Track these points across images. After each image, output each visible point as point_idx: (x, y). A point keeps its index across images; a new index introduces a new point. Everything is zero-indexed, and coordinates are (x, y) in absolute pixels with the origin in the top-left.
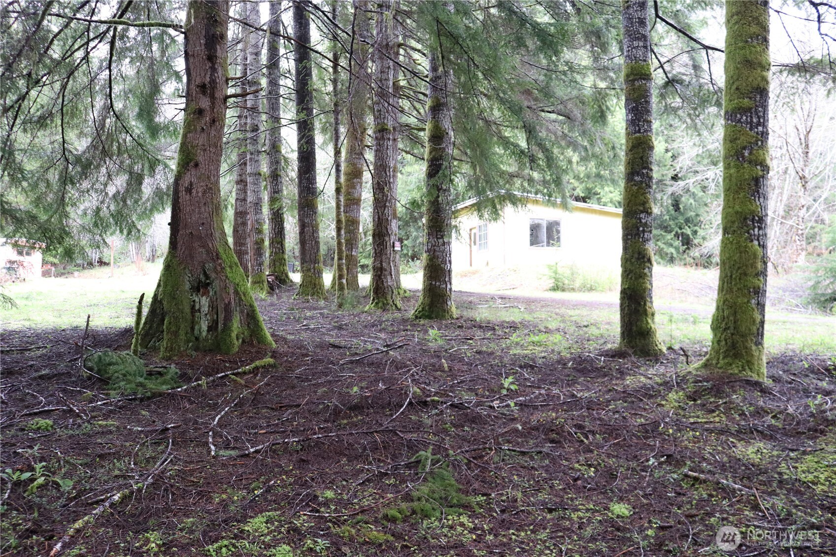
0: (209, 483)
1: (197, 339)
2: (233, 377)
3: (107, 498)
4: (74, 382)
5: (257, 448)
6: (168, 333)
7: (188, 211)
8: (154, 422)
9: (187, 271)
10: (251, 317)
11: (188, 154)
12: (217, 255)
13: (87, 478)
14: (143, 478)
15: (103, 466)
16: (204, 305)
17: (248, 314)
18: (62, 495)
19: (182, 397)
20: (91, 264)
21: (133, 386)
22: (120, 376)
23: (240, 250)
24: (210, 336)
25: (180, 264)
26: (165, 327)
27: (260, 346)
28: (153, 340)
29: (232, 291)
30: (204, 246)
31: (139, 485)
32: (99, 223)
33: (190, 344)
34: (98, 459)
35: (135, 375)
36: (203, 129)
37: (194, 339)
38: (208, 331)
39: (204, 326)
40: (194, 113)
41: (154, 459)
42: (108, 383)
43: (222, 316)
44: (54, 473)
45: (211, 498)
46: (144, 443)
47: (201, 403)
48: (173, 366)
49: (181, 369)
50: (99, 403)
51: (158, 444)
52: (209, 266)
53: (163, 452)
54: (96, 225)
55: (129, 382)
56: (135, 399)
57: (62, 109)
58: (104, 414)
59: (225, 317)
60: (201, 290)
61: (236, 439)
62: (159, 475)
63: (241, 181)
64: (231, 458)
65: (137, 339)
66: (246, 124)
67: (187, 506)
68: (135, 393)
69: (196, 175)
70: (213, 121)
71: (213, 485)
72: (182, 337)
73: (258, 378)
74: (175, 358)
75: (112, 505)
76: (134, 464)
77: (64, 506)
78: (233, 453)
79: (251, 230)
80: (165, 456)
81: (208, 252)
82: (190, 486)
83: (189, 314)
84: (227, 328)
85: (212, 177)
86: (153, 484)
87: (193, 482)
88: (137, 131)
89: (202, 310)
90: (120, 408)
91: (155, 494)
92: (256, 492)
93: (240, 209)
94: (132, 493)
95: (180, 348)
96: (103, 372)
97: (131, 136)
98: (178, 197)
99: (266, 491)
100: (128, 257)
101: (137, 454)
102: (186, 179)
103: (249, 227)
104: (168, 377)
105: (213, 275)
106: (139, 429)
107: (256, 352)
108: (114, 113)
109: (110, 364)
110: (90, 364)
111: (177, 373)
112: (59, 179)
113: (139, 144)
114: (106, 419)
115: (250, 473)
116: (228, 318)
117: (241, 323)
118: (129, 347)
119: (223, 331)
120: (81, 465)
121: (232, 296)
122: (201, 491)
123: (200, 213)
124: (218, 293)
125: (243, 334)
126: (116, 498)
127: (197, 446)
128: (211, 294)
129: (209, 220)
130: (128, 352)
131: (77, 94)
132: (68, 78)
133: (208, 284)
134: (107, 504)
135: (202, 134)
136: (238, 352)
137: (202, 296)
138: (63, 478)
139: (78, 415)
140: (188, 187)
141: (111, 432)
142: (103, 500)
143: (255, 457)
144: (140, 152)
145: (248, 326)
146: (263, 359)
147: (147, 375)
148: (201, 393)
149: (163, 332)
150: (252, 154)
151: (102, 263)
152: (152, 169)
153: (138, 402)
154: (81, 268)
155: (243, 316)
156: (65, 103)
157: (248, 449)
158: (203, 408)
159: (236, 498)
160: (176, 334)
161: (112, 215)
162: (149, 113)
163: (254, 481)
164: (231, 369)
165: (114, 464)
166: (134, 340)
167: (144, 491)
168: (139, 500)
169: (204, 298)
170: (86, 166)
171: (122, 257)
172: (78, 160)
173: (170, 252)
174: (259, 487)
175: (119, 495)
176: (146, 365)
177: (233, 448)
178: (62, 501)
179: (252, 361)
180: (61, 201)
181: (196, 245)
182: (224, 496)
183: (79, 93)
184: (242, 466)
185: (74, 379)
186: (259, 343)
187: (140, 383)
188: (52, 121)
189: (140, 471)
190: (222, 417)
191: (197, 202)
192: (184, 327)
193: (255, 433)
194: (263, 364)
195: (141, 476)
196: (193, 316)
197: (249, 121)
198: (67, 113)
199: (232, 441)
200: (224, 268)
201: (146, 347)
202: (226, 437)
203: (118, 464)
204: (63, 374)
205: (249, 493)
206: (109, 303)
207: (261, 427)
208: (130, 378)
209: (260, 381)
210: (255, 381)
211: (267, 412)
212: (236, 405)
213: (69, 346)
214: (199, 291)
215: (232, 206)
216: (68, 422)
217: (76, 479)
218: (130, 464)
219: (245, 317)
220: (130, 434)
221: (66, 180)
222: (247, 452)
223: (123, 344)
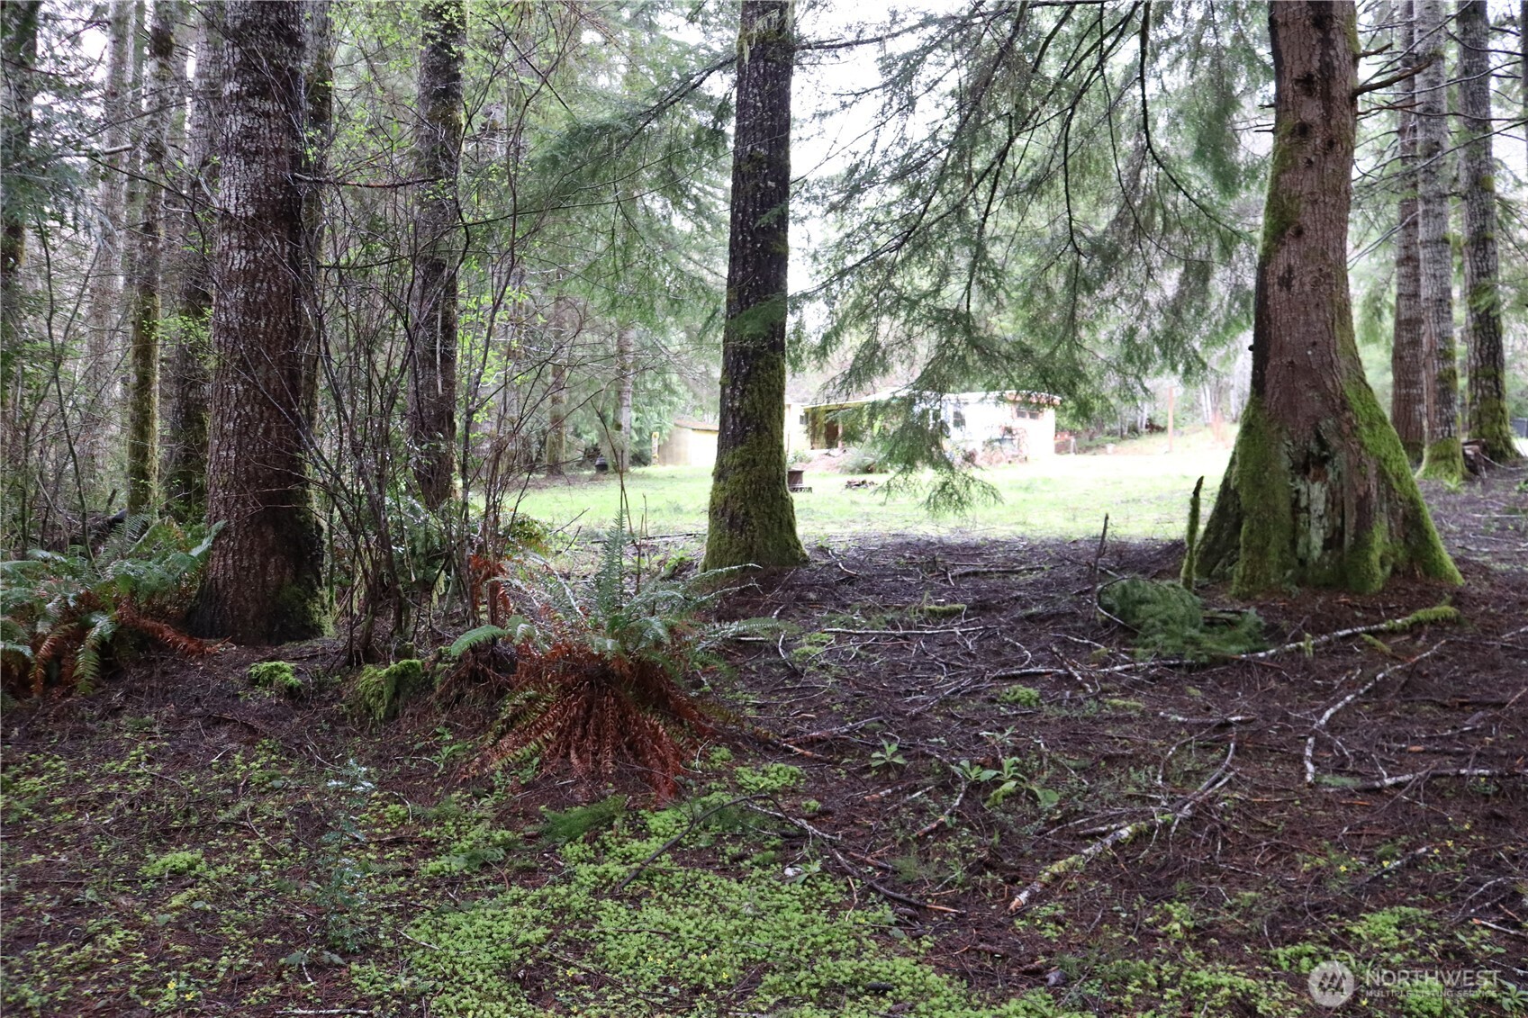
0: (1294, 833)
1: (1302, 562)
2: (1368, 638)
3: (1110, 831)
4: (1080, 630)
5: (1400, 779)
6: (1247, 550)
7: (1284, 321)
8: (1208, 709)
9: (1284, 435)
10: (1412, 524)
11: (1283, 213)
12: (1343, 402)
13: (1080, 794)
14: (1175, 805)
15: (1110, 777)
16: (1318, 498)
17: (1405, 518)
18: (1040, 813)
19: (1265, 668)
20: (1134, 430)
21: (1179, 642)
22: (1158, 624)
23: (1408, 394)
24: (1327, 559)
25: (1271, 421)
26: (1241, 539)
27: (1431, 581)
28: (1222, 561)
29: (1372, 472)
30: (1317, 385)
31: (1166, 817)
32: (1134, 356)
33: (1289, 573)
34: (1103, 764)
35: (1182, 623)
36: (1310, 162)
37: (1296, 562)
38: (1325, 548)
39: (1317, 539)
40: (1292, 134)
41: (1199, 774)
42: (1134, 635)
43: (1351, 520)
44: (1031, 777)
45: (1294, 860)
46: (1185, 744)
47: (1302, 682)
48: (1252, 611)
49: (1267, 618)
50: (1118, 668)
51: (1211, 749)
52: (1327, 424)
53: (1217, 765)
54: (1129, 358)
55: (1171, 635)
56: (1179, 666)
57: (1065, 163)
58: (1124, 688)
59: (1358, 522)
60: (1312, 471)
61: (1360, 758)
62: (1203, 804)
63: (1409, 258)
64: (1343, 792)
65: (1191, 560)
66: (1414, 143)
67: (1248, 868)
68: (1180, 656)
69: (1298, 252)
70: (1330, 144)
71: (1302, 837)
72: (1274, 556)
73: (1420, 643)
74: (1259, 597)
75: (1117, 845)
76: (1163, 779)
77: (1040, 833)
78: (1350, 782)
79: (1430, 354)
80: (1219, 772)
81: (1326, 397)
82: (1258, 832)
83: (1288, 515)
84: (1362, 544)
85: (1330, 254)
86: (1191, 818)
87: (1265, 825)
88: (1196, 184)
89: (1312, 509)
90: (1152, 680)
91: (1193, 837)
92: (1385, 863)
93: (1405, 315)
94: (1152, 828)
95: (1268, 578)
96: (1129, 615)
97: (1186, 194)
98: (1267, 297)
99: (1408, 866)
100: (1198, 415)
101: (1169, 763)
102: (1280, 260)
103: (1425, 348)
104: (1243, 630)
105: (1335, 442)
106: (1180, 719)
107: (1419, 592)
108: (1155, 157)
109: (1142, 601)
110: (1108, 600)
111: (1258, 624)
112: (1067, 284)
113: (1202, 208)
114: (1126, 696)
115: (1379, 826)
116: (1364, 524)
117: (1391, 534)
118: (1176, 575)
119: (1354, 548)
120: (1075, 770)
121: (1373, 483)
122: (1278, 845)
123: (1307, 323)
124: (1344, 476)
125: (1394, 555)
126: (1125, 832)
127: (1282, 761)
128: (1330, 477)
129: (1326, 336)
130: (1175, 582)
131: (1089, 134)
132: (1073, 108)
133: (1325, 460)
134: (1108, 841)
135: (1309, 172)
136: (1382, 591)
137: (1313, 482)
138: (1044, 787)
139: (1080, 686)
140: (1283, 277)
141: (1130, 720)
142: (1103, 834)
143: (1392, 796)
144: (1205, 220)
145: (1406, 541)
146: (1434, 605)
147: (1206, 624)
148: (1301, 664)
149: (1238, 548)
150: (1427, 202)
151: (1153, 428)
152: (1227, 250)
153: (1183, 672)
154: (1118, 438)
155: (1395, 520)
156: (1070, 151)
157: (1381, 778)
158: (1303, 692)
159: (1343, 868)
160: (1262, 552)
161: (1156, 339)
162: (1216, 149)
163: (1386, 842)
164: (1366, 622)
165: (1129, 776)
166: (1186, 562)
167: (1173, 829)
168: (1163, 843)
169: (1317, 485)
170: (1109, 256)
171: (1189, 416)
172: (1096, 247)
173: (1252, 401)
174: (1394, 856)
175: (1129, 829)
176: (1205, 607)
177: (1352, 774)
178: (1039, 824)
179: (1411, 609)
180: (1071, 322)
181: (1301, 384)
182: (1321, 861)
183: (1092, 131)
184: (1364, 809)
185: (1080, 624)
186: (1427, 574)
187: (1191, 637)
188: (1051, 185)
189: (1171, 793)
190: (1337, 712)
191: (1302, 302)
192: (1277, 540)
193: (1401, 750)
194: (1432, 617)
195: (1171, 801)
196: (1296, 519)
197: (1420, 136)
198: (1074, 169)
199: (1352, 759)
200: (1356, 428)
201: (1209, 575)
202: (1340, 751)
203: (1134, 776)
204: (1064, 615)
205: (1371, 863)
206: (1159, 498)
207: (1413, 738)
208: (1172, 627)
209: (1424, 649)
210: (1412, 648)
211: (1430, 712)
212: (1368, 692)
213: (1078, 568)
214: (1307, 471)
215: (1391, 308)
216: (1063, 694)
217: (1065, 792)
218: (1155, 778)
219: (1400, 522)
220: (1162, 727)
221: (1079, 283)
222: (1377, 784)
223: (1167, 567)
